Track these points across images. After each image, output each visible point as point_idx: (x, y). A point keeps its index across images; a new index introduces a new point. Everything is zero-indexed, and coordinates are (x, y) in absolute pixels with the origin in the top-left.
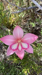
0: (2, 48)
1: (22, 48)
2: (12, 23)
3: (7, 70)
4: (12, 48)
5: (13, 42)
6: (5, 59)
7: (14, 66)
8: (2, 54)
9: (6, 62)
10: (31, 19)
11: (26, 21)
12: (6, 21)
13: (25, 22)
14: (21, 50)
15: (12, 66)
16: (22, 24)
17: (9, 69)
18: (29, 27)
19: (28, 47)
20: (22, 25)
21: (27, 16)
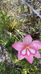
0: (4, 50)
1: (31, 53)
2: (13, 27)
3: (7, 72)
4: (22, 54)
5: (22, 48)
6: (6, 61)
7: (15, 68)
8: (3, 56)
9: (7, 64)
10: (31, 23)
11: (27, 26)
12: (8, 25)
13: (25, 26)
14: (30, 55)
15: (12, 68)
16: (23, 28)
17: (9, 71)
18: (29, 31)
19: (36, 53)
20: (22, 30)
21: (27, 21)
